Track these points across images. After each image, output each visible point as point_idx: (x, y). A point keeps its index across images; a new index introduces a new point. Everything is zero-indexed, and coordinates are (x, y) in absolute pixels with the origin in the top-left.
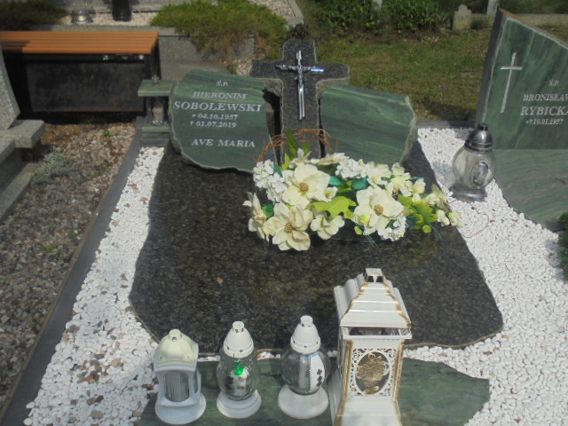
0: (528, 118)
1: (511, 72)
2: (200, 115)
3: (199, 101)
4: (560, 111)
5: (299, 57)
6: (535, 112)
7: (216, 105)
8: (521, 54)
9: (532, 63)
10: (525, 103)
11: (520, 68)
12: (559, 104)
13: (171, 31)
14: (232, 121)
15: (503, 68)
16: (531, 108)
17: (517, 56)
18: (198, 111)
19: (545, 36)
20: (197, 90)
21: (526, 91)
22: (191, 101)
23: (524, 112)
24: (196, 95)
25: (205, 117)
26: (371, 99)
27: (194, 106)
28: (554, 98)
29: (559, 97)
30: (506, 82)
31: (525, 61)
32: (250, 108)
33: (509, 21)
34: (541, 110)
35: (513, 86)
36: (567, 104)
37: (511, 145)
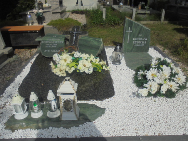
0: (135, 44)
1: (129, 32)
2: (48, 44)
3: (48, 41)
4: (143, 42)
5: (76, 30)
6: (137, 43)
7: (52, 42)
8: (131, 27)
9: (134, 30)
10: (133, 40)
11: (131, 31)
12: (142, 40)
13: (51, 26)
14: (55, 46)
15: (127, 31)
16: (135, 41)
17: (130, 28)
18: (48, 43)
19: (137, 23)
20: (48, 38)
21: (134, 37)
22: (46, 41)
23: (134, 43)
24: (48, 40)
25: (49, 44)
26: (92, 39)
27: (47, 42)
28: (141, 39)
29: (142, 39)
30: (128, 35)
31: (132, 29)
32: (61, 42)
33: (127, 19)
34: (138, 42)
35: (130, 36)
36: (144, 40)
37: (131, 51)
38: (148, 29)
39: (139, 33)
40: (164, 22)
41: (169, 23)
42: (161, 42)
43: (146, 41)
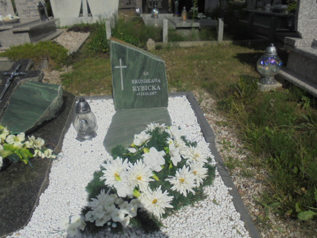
0: (137, 92)
1: (121, 69)
4: (153, 88)
5: (17, 68)
6: (140, 89)
8: (124, 59)
9: (131, 64)
10: (133, 85)
11: (125, 67)
12: (152, 84)
15: (116, 67)
16: (138, 87)
17: (122, 60)
19: (134, 49)
21: (133, 77)
23: (134, 89)
28: (148, 81)
29: (151, 80)
30: (120, 74)
31: (127, 63)
33: (112, 43)
34: (143, 88)
35: (125, 76)
36: (156, 84)
37: (132, 106)
38: (159, 60)
39: (143, 69)
40: (224, 42)
41: (234, 43)
42: (206, 83)
43: (161, 85)
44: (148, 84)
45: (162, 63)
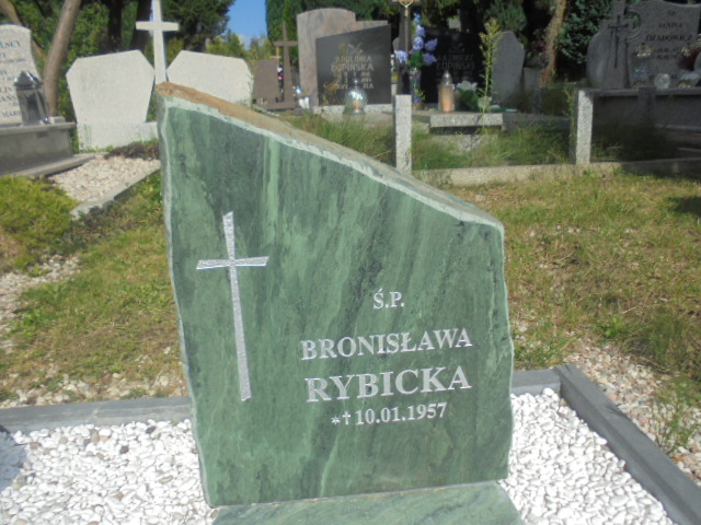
0: (334, 408)
1: (233, 275)
4: (430, 381)
6: (353, 391)
8: (249, 218)
9: (297, 242)
10: (309, 368)
11: (261, 262)
12: (419, 361)
15: (204, 265)
16: (336, 380)
17: (238, 221)
19: (315, 151)
23: (316, 393)
29: (415, 340)
30: (226, 306)
31: (271, 236)
33: (172, 110)
34: (368, 385)
35: (257, 319)
36: (443, 358)
37: (306, 486)
38: (467, 217)
39: (368, 273)
43: (472, 360)
44: (400, 362)
45: (486, 233)
